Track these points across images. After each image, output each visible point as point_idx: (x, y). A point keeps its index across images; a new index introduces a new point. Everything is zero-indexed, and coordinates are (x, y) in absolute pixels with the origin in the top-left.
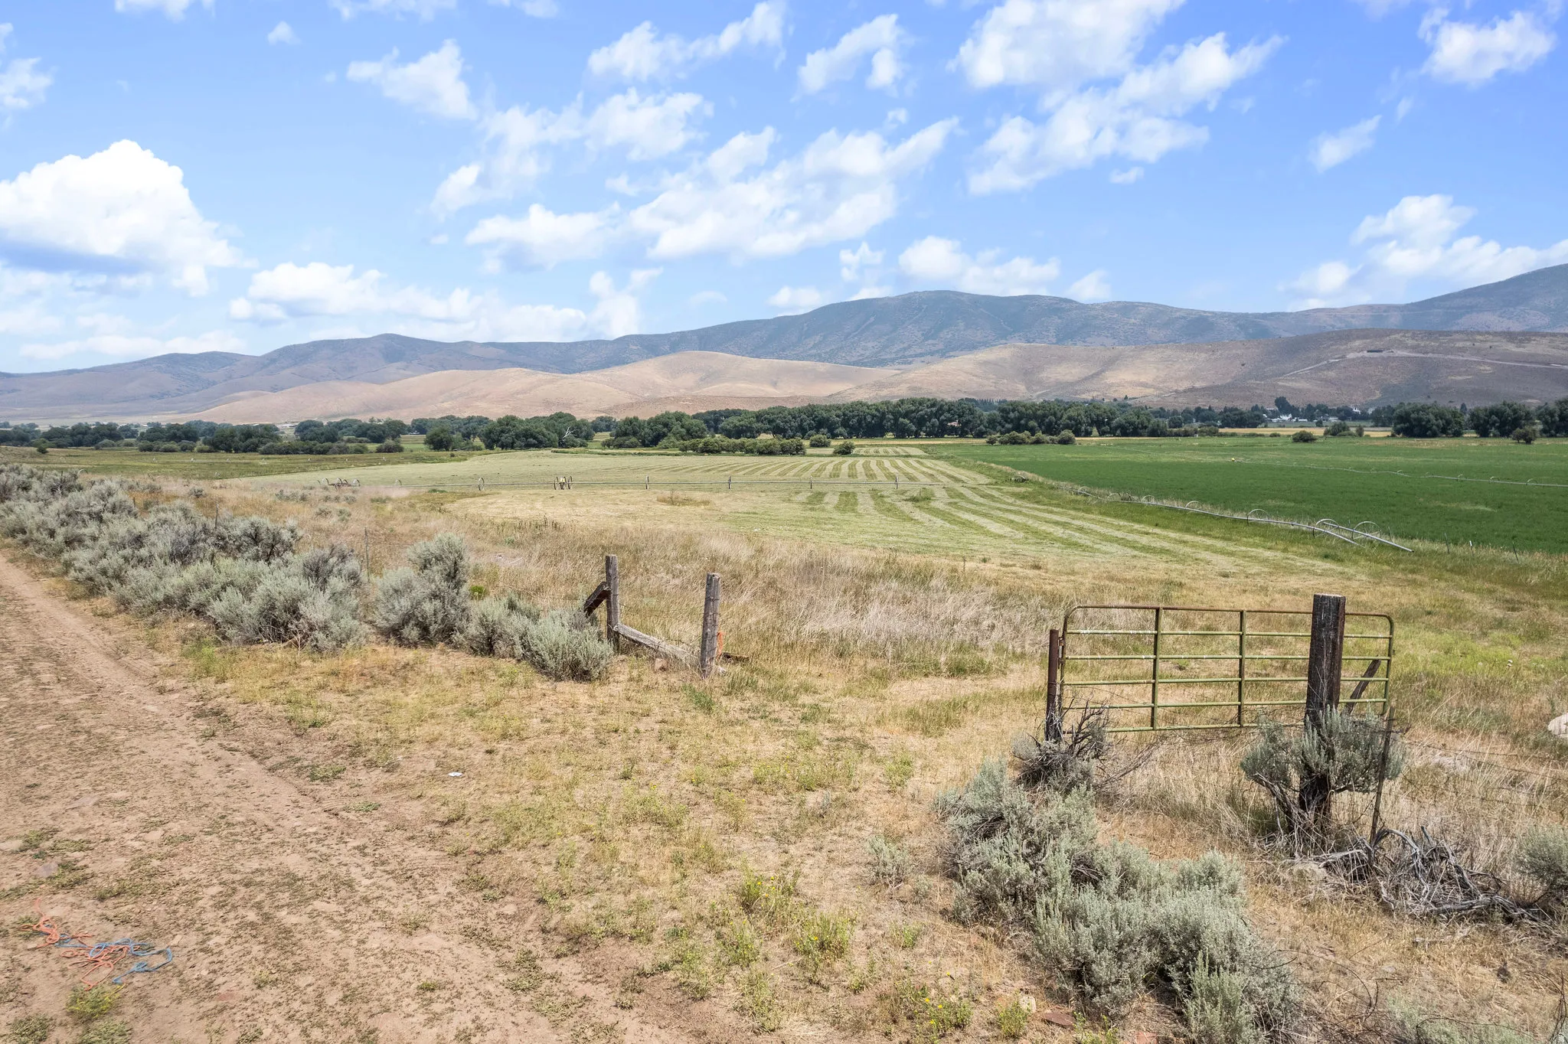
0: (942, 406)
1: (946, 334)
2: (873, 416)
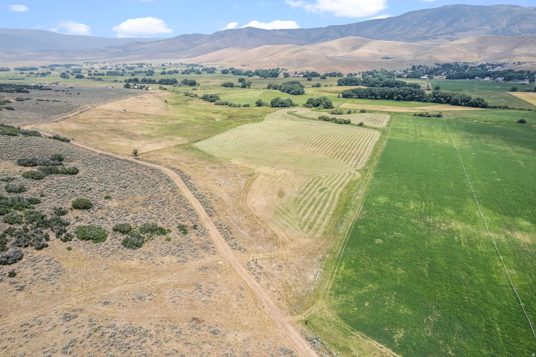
1: (456, 25)
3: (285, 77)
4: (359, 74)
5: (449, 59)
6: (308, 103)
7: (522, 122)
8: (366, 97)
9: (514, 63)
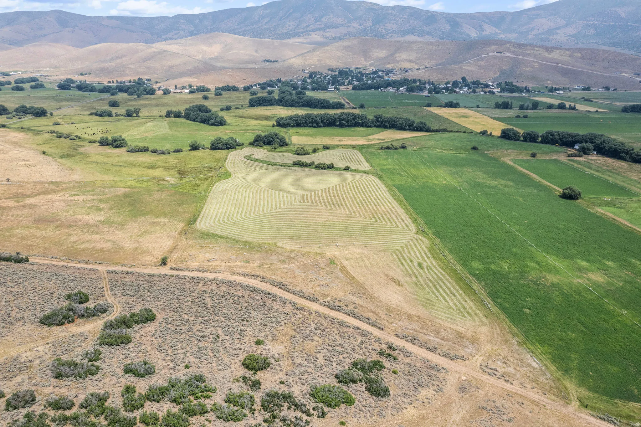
0: (356, 116)
1: (325, 20)
2: (332, 119)
3: (165, 94)
4: (255, 85)
5: (339, 64)
6: (255, 141)
7: (474, 148)
8: (306, 125)
9: (401, 69)
